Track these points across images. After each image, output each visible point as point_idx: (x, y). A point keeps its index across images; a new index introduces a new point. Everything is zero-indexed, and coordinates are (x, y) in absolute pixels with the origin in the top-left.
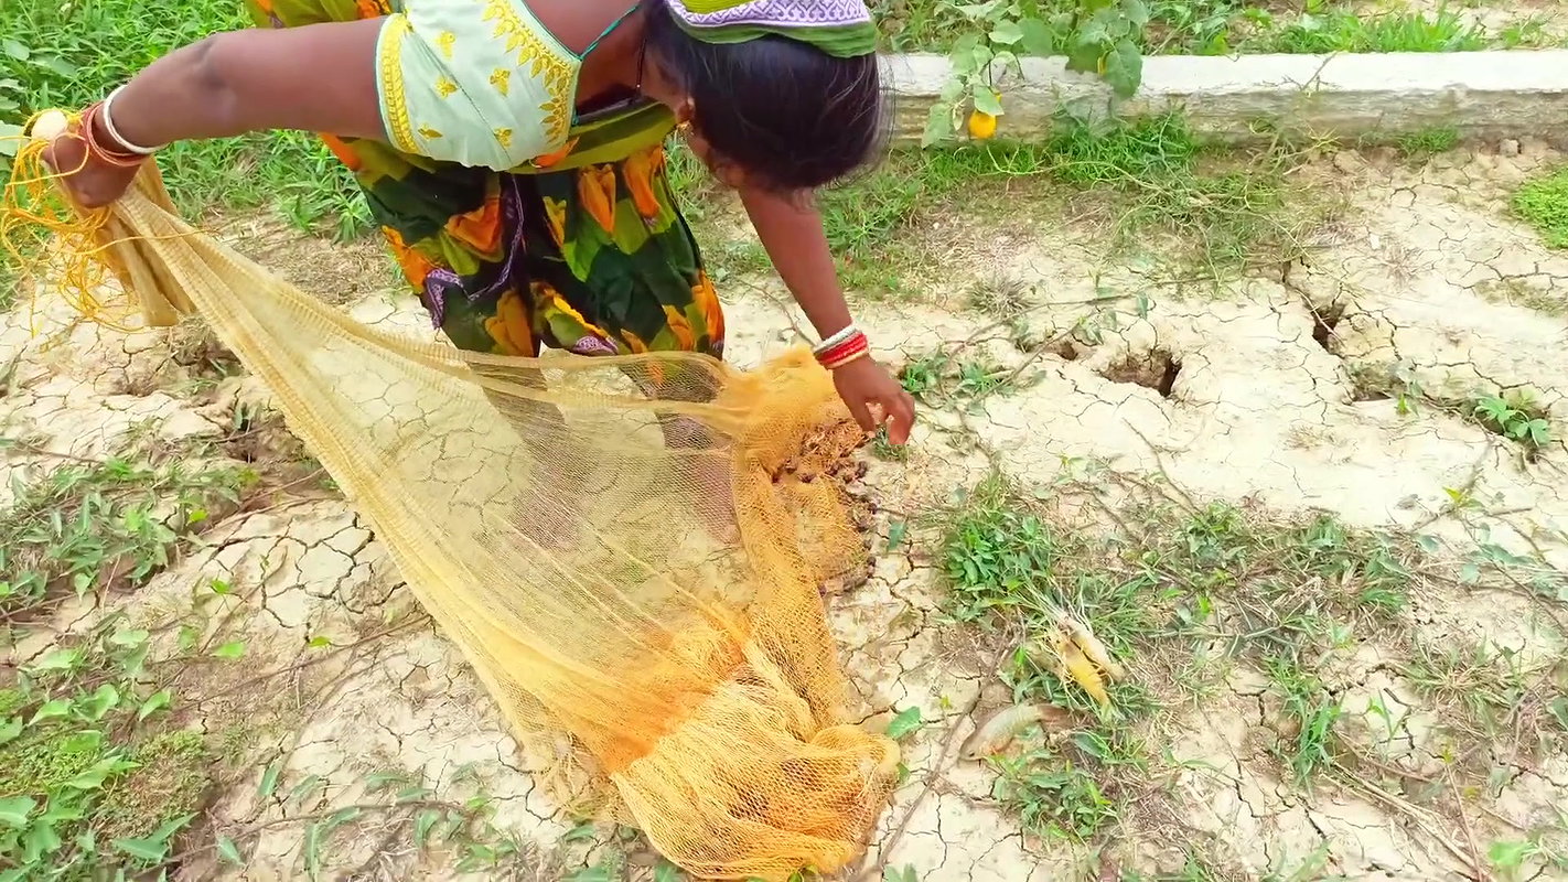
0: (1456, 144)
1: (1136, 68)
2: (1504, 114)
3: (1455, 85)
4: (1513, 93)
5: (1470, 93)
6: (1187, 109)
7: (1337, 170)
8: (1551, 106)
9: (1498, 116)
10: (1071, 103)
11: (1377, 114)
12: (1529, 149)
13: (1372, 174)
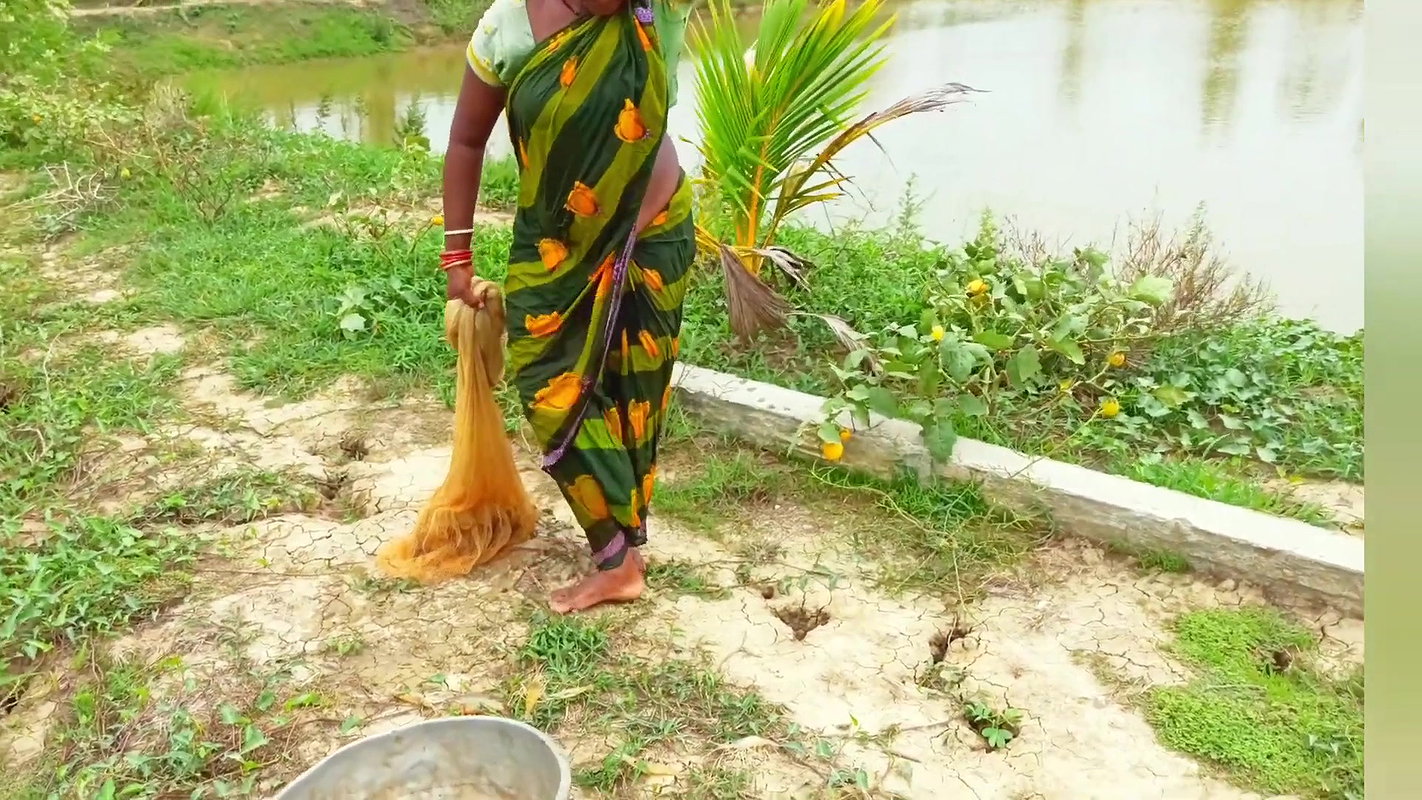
0: (1185, 568)
1: (950, 442)
2: (1228, 557)
3: (1181, 519)
4: (1228, 539)
5: (1195, 530)
6: (986, 482)
7: (1081, 560)
8: (1265, 562)
9: (1223, 556)
10: (905, 456)
11: (1123, 527)
12: (1241, 591)
13: (1102, 569)
